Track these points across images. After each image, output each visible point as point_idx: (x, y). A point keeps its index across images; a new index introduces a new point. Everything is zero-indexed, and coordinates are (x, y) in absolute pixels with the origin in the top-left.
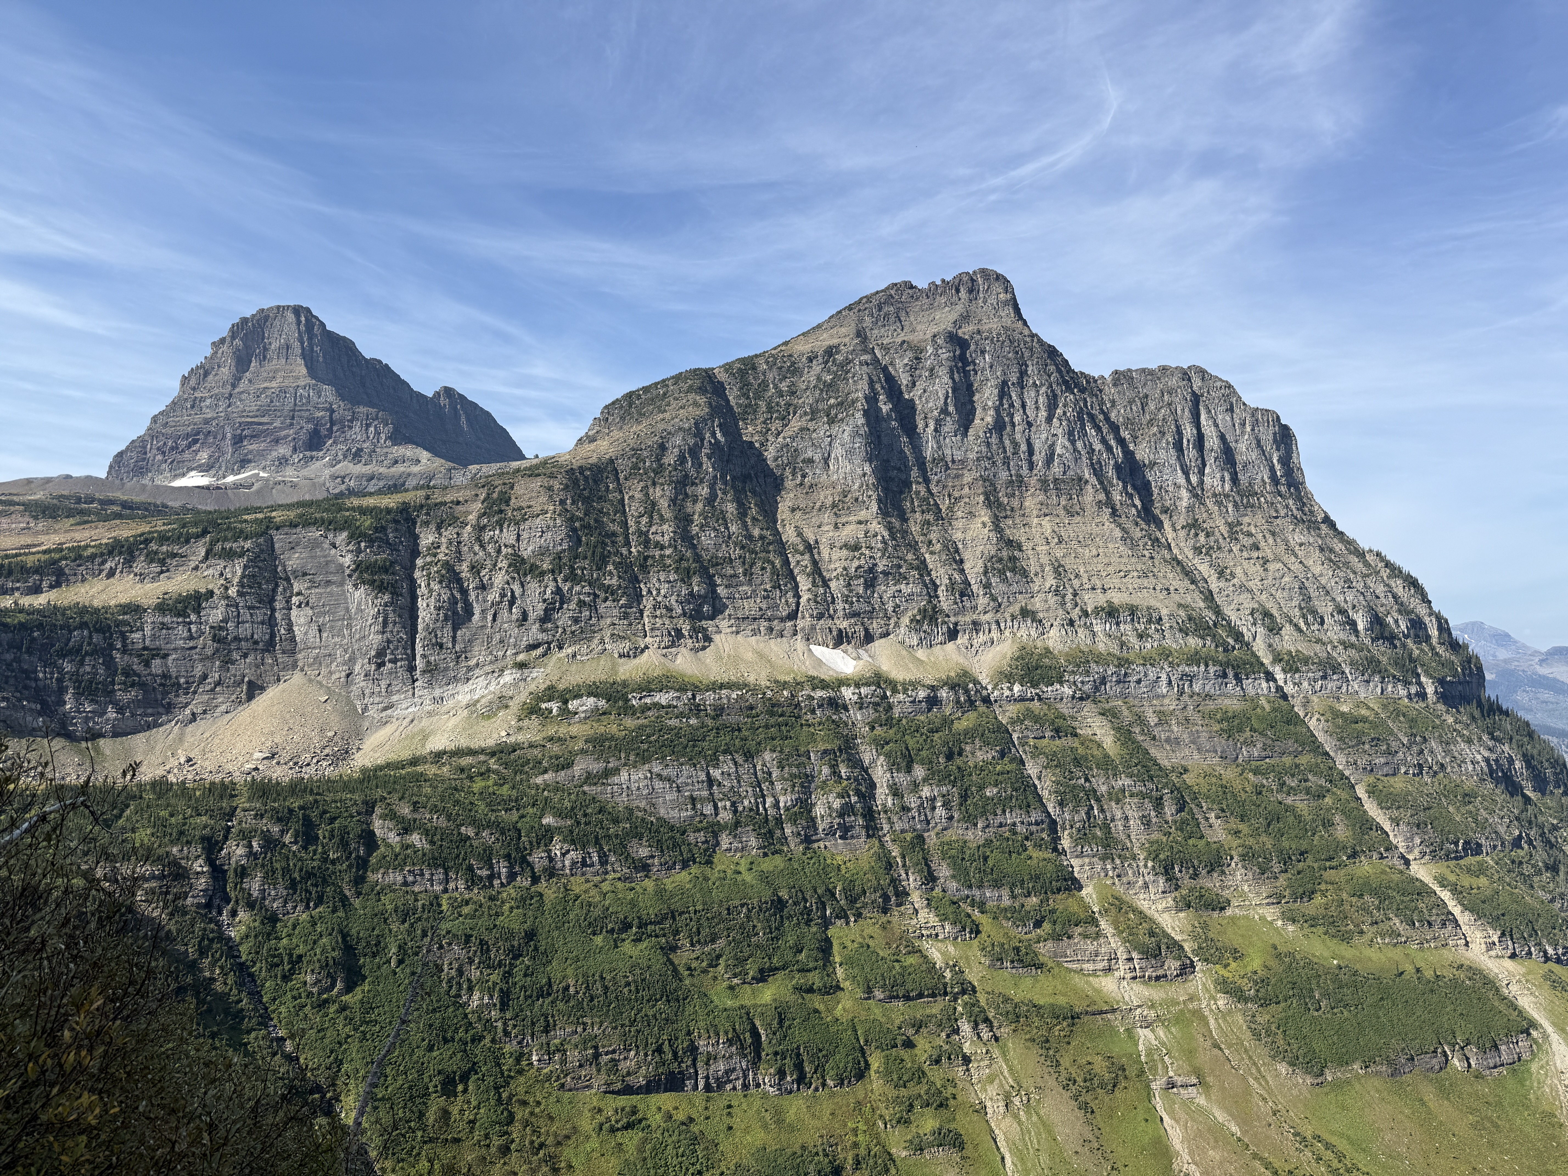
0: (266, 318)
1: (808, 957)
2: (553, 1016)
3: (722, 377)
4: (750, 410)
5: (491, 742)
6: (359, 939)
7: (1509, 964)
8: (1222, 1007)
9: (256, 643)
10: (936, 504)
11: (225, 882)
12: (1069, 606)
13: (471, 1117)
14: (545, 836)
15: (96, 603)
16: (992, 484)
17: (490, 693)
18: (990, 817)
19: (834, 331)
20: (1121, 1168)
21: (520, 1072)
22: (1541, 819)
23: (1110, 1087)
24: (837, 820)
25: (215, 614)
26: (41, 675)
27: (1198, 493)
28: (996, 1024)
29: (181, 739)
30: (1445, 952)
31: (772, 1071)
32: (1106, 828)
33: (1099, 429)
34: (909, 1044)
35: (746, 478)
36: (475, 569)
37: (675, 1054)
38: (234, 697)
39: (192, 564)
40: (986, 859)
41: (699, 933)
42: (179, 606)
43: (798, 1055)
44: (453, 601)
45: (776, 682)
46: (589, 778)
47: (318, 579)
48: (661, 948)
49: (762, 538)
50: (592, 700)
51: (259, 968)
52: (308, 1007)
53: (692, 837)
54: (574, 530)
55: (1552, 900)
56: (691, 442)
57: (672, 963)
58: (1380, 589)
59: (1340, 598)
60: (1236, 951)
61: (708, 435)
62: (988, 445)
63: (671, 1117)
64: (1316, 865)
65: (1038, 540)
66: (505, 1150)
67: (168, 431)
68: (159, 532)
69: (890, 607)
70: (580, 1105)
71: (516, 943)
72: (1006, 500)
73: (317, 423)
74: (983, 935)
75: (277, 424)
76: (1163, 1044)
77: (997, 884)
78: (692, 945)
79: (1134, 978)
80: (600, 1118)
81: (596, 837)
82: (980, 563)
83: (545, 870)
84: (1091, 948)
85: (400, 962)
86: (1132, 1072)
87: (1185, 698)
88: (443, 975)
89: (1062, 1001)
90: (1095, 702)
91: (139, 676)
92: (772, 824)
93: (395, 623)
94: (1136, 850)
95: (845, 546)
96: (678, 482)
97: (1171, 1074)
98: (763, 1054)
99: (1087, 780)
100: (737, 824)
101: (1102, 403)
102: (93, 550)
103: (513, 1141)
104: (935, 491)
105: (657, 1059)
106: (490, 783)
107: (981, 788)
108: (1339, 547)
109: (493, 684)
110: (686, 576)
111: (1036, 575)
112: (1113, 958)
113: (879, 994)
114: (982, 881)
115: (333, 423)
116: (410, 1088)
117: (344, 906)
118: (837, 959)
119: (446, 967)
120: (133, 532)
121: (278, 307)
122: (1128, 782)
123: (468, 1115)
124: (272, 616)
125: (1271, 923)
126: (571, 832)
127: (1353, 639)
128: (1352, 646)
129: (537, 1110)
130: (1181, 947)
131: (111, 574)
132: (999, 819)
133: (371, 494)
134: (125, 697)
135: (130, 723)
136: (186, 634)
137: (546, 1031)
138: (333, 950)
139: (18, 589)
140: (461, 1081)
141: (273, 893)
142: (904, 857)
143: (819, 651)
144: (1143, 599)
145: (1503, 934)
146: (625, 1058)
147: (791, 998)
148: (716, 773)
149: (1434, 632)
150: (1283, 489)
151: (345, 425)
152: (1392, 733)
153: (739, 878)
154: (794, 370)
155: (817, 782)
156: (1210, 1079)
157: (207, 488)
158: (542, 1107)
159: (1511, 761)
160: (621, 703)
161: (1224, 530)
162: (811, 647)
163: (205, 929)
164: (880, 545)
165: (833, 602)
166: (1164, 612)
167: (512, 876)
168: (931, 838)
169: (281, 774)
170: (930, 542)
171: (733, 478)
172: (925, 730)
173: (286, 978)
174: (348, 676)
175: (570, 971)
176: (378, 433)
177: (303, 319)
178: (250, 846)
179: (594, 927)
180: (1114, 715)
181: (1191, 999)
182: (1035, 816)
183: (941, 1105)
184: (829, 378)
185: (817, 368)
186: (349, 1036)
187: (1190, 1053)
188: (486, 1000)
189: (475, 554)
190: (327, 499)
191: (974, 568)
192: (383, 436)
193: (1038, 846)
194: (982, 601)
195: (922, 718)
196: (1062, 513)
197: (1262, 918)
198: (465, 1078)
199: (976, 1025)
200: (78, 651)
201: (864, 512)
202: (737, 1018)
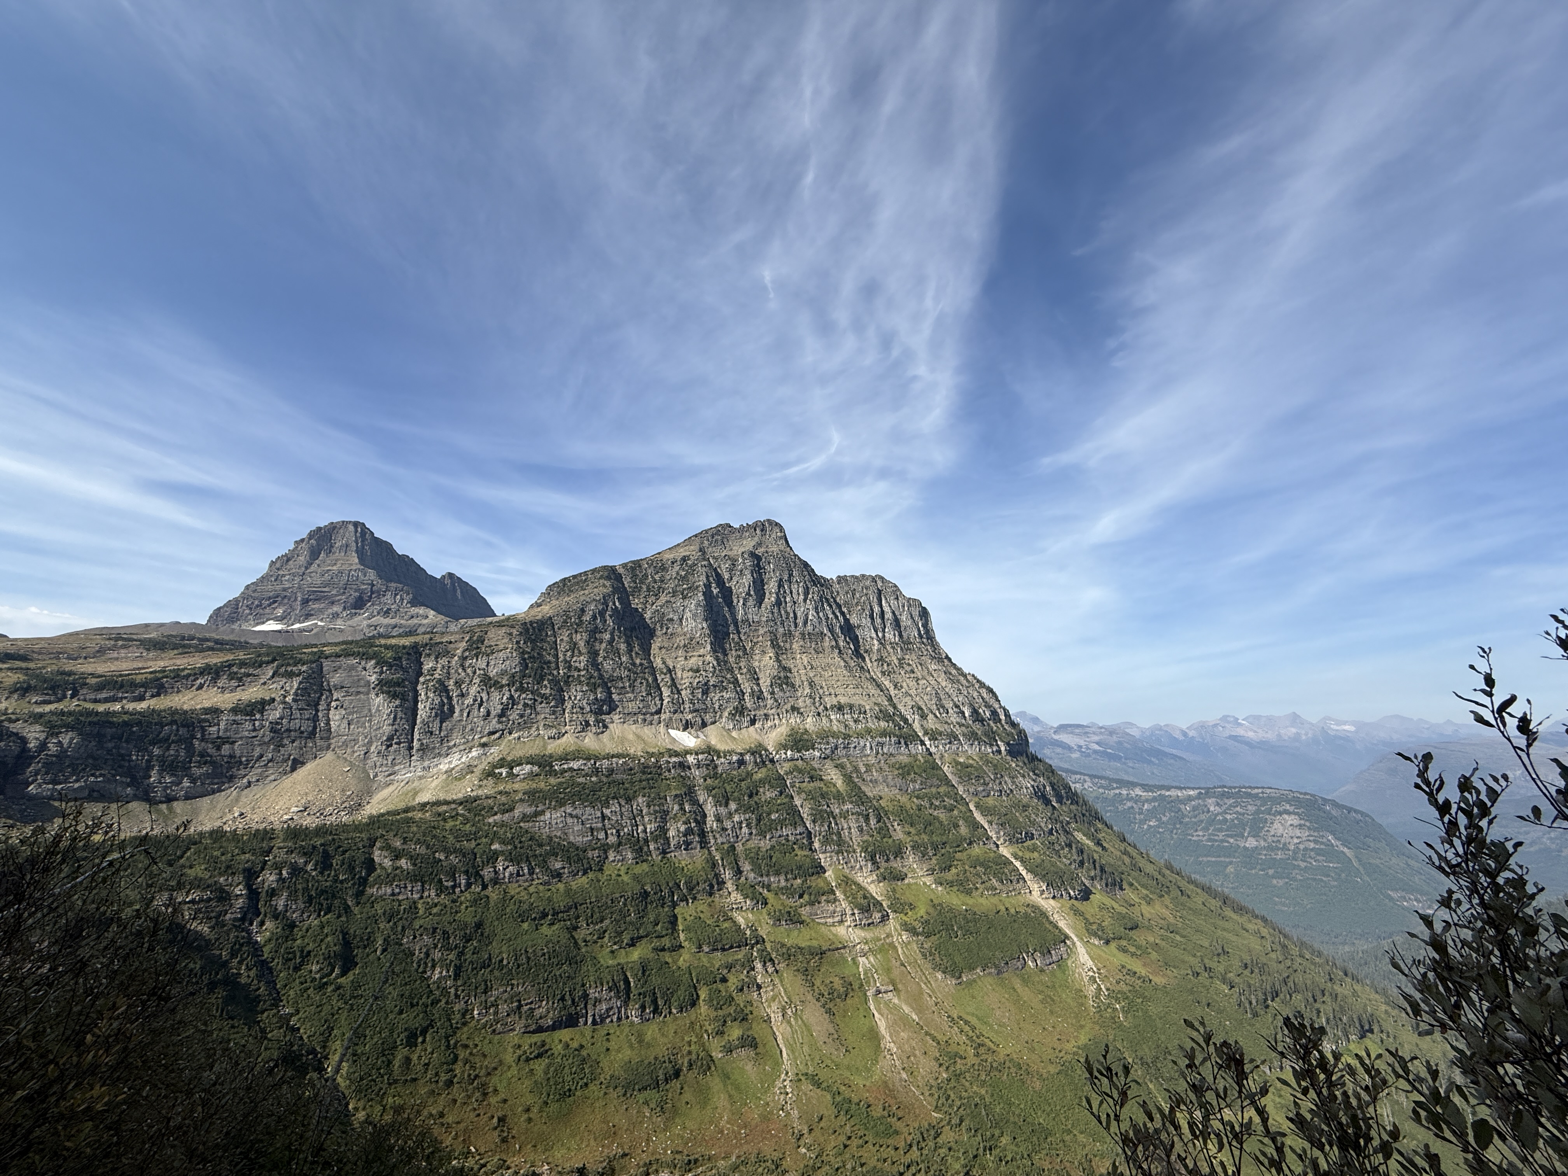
0: (335, 528)
1: (662, 927)
2: (491, 981)
3: (621, 571)
4: (637, 590)
5: (460, 796)
6: (355, 936)
7: (1052, 902)
8: (905, 940)
9: (302, 732)
10: (744, 646)
11: (258, 901)
12: (817, 704)
13: (427, 1061)
14: (493, 857)
15: (185, 707)
16: (775, 635)
17: (462, 763)
18: (774, 832)
19: (687, 548)
20: (852, 1050)
21: (465, 1024)
22: (1061, 818)
23: (843, 997)
24: (683, 839)
25: (274, 714)
26: (134, 758)
27: (882, 642)
28: (776, 962)
29: (237, 800)
30: (1019, 897)
31: (637, 1006)
32: (839, 834)
33: (831, 607)
34: (724, 980)
35: (633, 629)
36: (458, 684)
37: (573, 1000)
38: (281, 770)
39: (262, 681)
40: (771, 857)
41: (592, 916)
42: (248, 709)
43: (654, 993)
44: (442, 704)
45: (647, 752)
46: (525, 818)
47: (351, 690)
48: (567, 928)
49: (641, 664)
50: (529, 766)
51: (277, 964)
52: (312, 989)
53: (590, 854)
54: (524, 659)
55: (1070, 864)
56: (601, 607)
57: (574, 938)
58: (975, 694)
59: (956, 699)
60: (911, 905)
61: (611, 604)
62: (773, 613)
63: (568, 1046)
64: (951, 850)
65: (801, 666)
66: (449, 1083)
67: (256, 595)
68: (240, 660)
69: (717, 706)
70: (506, 1043)
71: (468, 932)
72: (782, 644)
73: (362, 592)
74: (769, 906)
75: (334, 592)
76: (873, 966)
77: (777, 873)
78: (588, 925)
79: (856, 926)
80: (519, 1052)
81: (527, 857)
82: (769, 681)
83: (491, 880)
84: (831, 908)
85: (384, 950)
86: (856, 986)
87: (880, 756)
88: (415, 958)
89: (815, 943)
90: (832, 760)
91: (211, 756)
92: (642, 843)
93: (401, 718)
94: (855, 847)
95: (691, 670)
96: (591, 631)
97: (878, 985)
98: (632, 995)
99: (828, 806)
100: (620, 844)
101: (832, 593)
102: (189, 671)
103: (456, 1076)
104: (743, 638)
105: (561, 1005)
106: (458, 823)
107: (769, 814)
108: (954, 672)
109: (464, 757)
110: (593, 688)
111: (799, 686)
112: (843, 914)
113: (706, 949)
114: (768, 872)
115: (372, 592)
116: (383, 1043)
117: (346, 913)
118: (681, 928)
119: (417, 952)
120: (221, 660)
121: (343, 522)
122: (850, 806)
123: (424, 1060)
124: (316, 715)
125: (929, 886)
126: (511, 853)
127: (963, 721)
128: (963, 725)
129: (475, 1051)
130: (881, 905)
131: (201, 687)
132: (779, 833)
133: (393, 637)
134: (196, 771)
135: (200, 790)
136: (251, 728)
137: (485, 992)
138: (335, 945)
139: (126, 698)
140: (421, 1034)
141: (294, 907)
142: (722, 860)
143: (673, 733)
144: (856, 700)
145: (1048, 885)
146: (539, 1007)
147: (651, 956)
148: (607, 812)
149: (1003, 717)
150: (925, 640)
151: (380, 594)
152: (986, 773)
153: (620, 879)
154: (664, 569)
155: (671, 815)
156: (900, 986)
157: (279, 631)
158: (479, 1048)
159: (1045, 787)
160: (547, 768)
161: (896, 662)
162: (670, 730)
163: (238, 937)
164: (711, 669)
165: (683, 703)
166: (867, 707)
167: (469, 885)
168: (739, 847)
169: (310, 822)
170: (740, 668)
171: (625, 629)
172: (736, 780)
173: (297, 969)
174: (366, 753)
175: (504, 948)
176: (402, 599)
177: (359, 530)
178: (281, 874)
179: (523, 917)
180: (843, 768)
181: (888, 936)
182: (800, 829)
183: (743, 1020)
184: (683, 573)
185: (677, 568)
186: (340, 1009)
187: (888, 970)
188: (444, 973)
189: (459, 674)
190: (363, 640)
191: (765, 683)
192: (405, 601)
193: (801, 848)
194: (770, 702)
195: (735, 773)
196: (813, 652)
197: (925, 884)
198: (424, 1032)
199: (765, 963)
200: (167, 740)
201: (702, 650)
202: (615, 973)
